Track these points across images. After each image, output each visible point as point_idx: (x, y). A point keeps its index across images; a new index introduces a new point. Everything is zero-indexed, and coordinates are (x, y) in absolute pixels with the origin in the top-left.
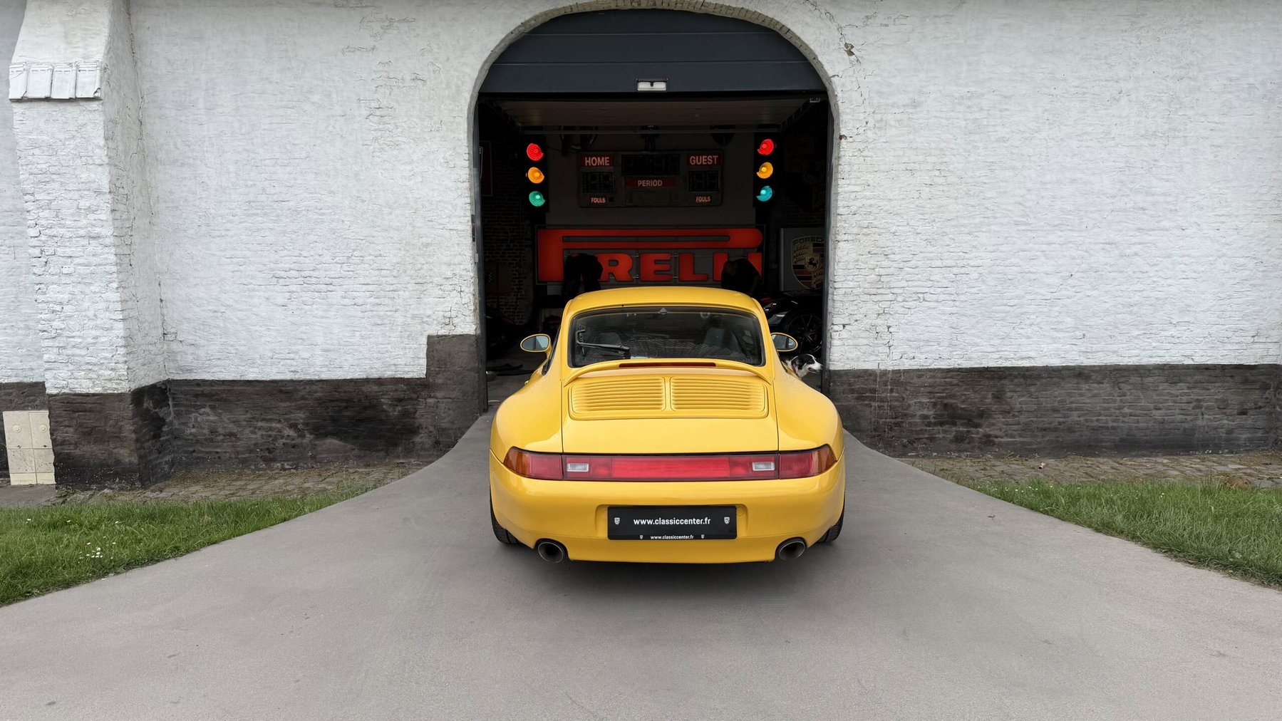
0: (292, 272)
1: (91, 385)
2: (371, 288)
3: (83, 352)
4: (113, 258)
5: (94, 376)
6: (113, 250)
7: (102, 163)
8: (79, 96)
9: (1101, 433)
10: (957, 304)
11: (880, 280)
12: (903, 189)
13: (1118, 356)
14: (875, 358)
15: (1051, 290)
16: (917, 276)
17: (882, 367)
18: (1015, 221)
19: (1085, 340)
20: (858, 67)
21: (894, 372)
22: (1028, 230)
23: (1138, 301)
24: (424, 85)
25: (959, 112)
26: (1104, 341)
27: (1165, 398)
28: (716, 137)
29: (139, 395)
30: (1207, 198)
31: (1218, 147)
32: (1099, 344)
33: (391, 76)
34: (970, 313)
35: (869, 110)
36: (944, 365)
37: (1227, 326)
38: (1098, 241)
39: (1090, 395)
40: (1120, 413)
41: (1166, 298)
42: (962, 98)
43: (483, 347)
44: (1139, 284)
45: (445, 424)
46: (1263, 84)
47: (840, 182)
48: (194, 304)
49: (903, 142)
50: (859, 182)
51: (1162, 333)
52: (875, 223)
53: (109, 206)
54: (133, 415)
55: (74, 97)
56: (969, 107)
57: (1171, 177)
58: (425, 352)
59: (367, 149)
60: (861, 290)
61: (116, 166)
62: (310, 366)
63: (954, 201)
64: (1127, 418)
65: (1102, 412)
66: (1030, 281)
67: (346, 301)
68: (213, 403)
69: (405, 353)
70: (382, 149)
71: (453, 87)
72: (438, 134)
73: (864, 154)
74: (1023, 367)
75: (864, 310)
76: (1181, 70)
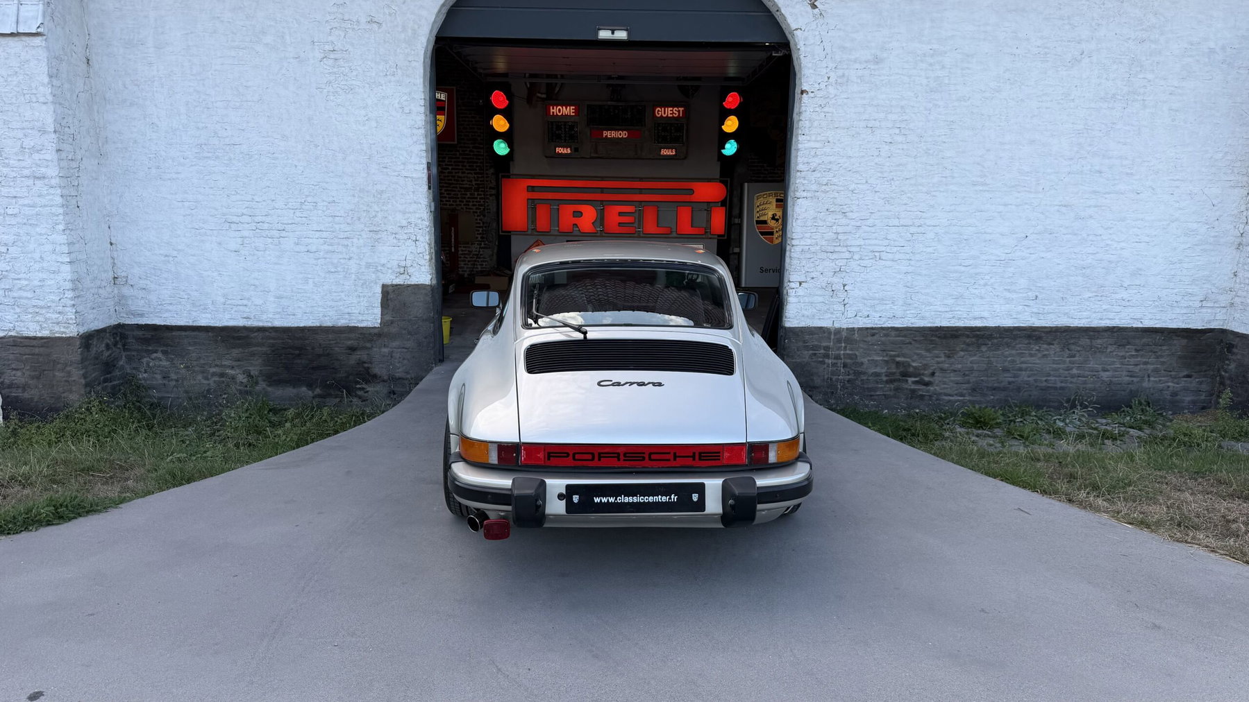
0: (243, 216)
1: (38, 328)
2: (325, 235)
3: (30, 295)
4: (59, 200)
5: (40, 318)
6: (59, 191)
7: (46, 101)
8: (20, 31)
9: (1050, 394)
10: (912, 263)
11: (837, 238)
12: (863, 147)
13: (1069, 317)
14: (829, 315)
15: (1006, 251)
16: (874, 235)
17: (837, 325)
18: (974, 182)
19: (1037, 301)
20: (821, 21)
21: (847, 329)
22: (985, 191)
23: (1091, 264)
24: (379, 28)
25: (921, 69)
26: (1056, 302)
27: (1112, 360)
28: (680, 87)
29: (88, 339)
30: (1162, 162)
31: (1177, 111)
32: (1050, 305)
33: (346, 17)
34: (924, 272)
35: (832, 65)
36: (897, 324)
37: (1176, 291)
38: (1055, 203)
39: (1040, 355)
40: (1069, 374)
41: (1118, 262)
42: (925, 55)
43: (438, 296)
44: (1092, 246)
45: (399, 373)
46: (1223, 48)
47: (801, 138)
48: (145, 248)
49: (864, 98)
50: (819, 139)
51: (1113, 295)
52: (835, 180)
53: (54, 145)
54: (82, 359)
55: (16, 32)
56: (931, 65)
57: (1128, 141)
58: (380, 301)
59: (321, 92)
60: (818, 248)
61: (60, 104)
62: (263, 312)
63: (914, 160)
64: (1076, 379)
65: (1052, 373)
66: (985, 241)
67: (297, 248)
68: (165, 348)
69: (359, 302)
70: (336, 92)
71: (410, 31)
72: (393, 79)
73: (826, 109)
74: (976, 327)
75: (820, 268)
76: (1143, 32)
